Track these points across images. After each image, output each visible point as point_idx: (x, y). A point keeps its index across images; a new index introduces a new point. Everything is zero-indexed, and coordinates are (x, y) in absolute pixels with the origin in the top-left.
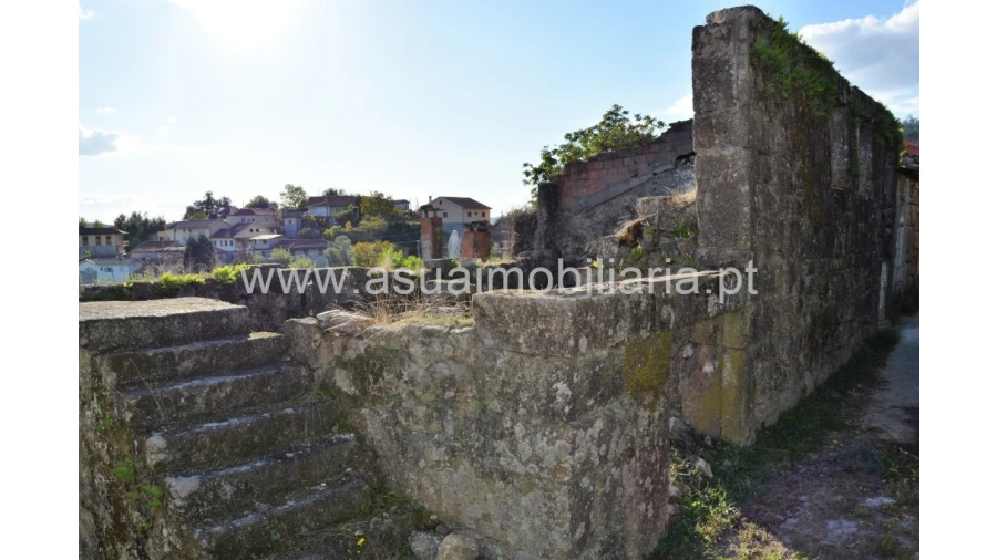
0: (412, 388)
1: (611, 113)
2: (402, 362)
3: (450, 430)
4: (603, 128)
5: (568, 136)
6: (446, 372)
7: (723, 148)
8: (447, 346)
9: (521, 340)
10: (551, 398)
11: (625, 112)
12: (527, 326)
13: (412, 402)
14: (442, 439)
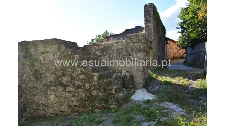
0: (113, 51)
1: (106, 32)
2: (112, 47)
3: (121, 56)
4: (104, 35)
5: (97, 36)
6: (121, 47)
7: (149, 24)
8: (121, 43)
9: (135, 40)
10: (140, 48)
11: (108, 32)
12: (136, 38)
13: (113, 54)
14: (119, 58)
